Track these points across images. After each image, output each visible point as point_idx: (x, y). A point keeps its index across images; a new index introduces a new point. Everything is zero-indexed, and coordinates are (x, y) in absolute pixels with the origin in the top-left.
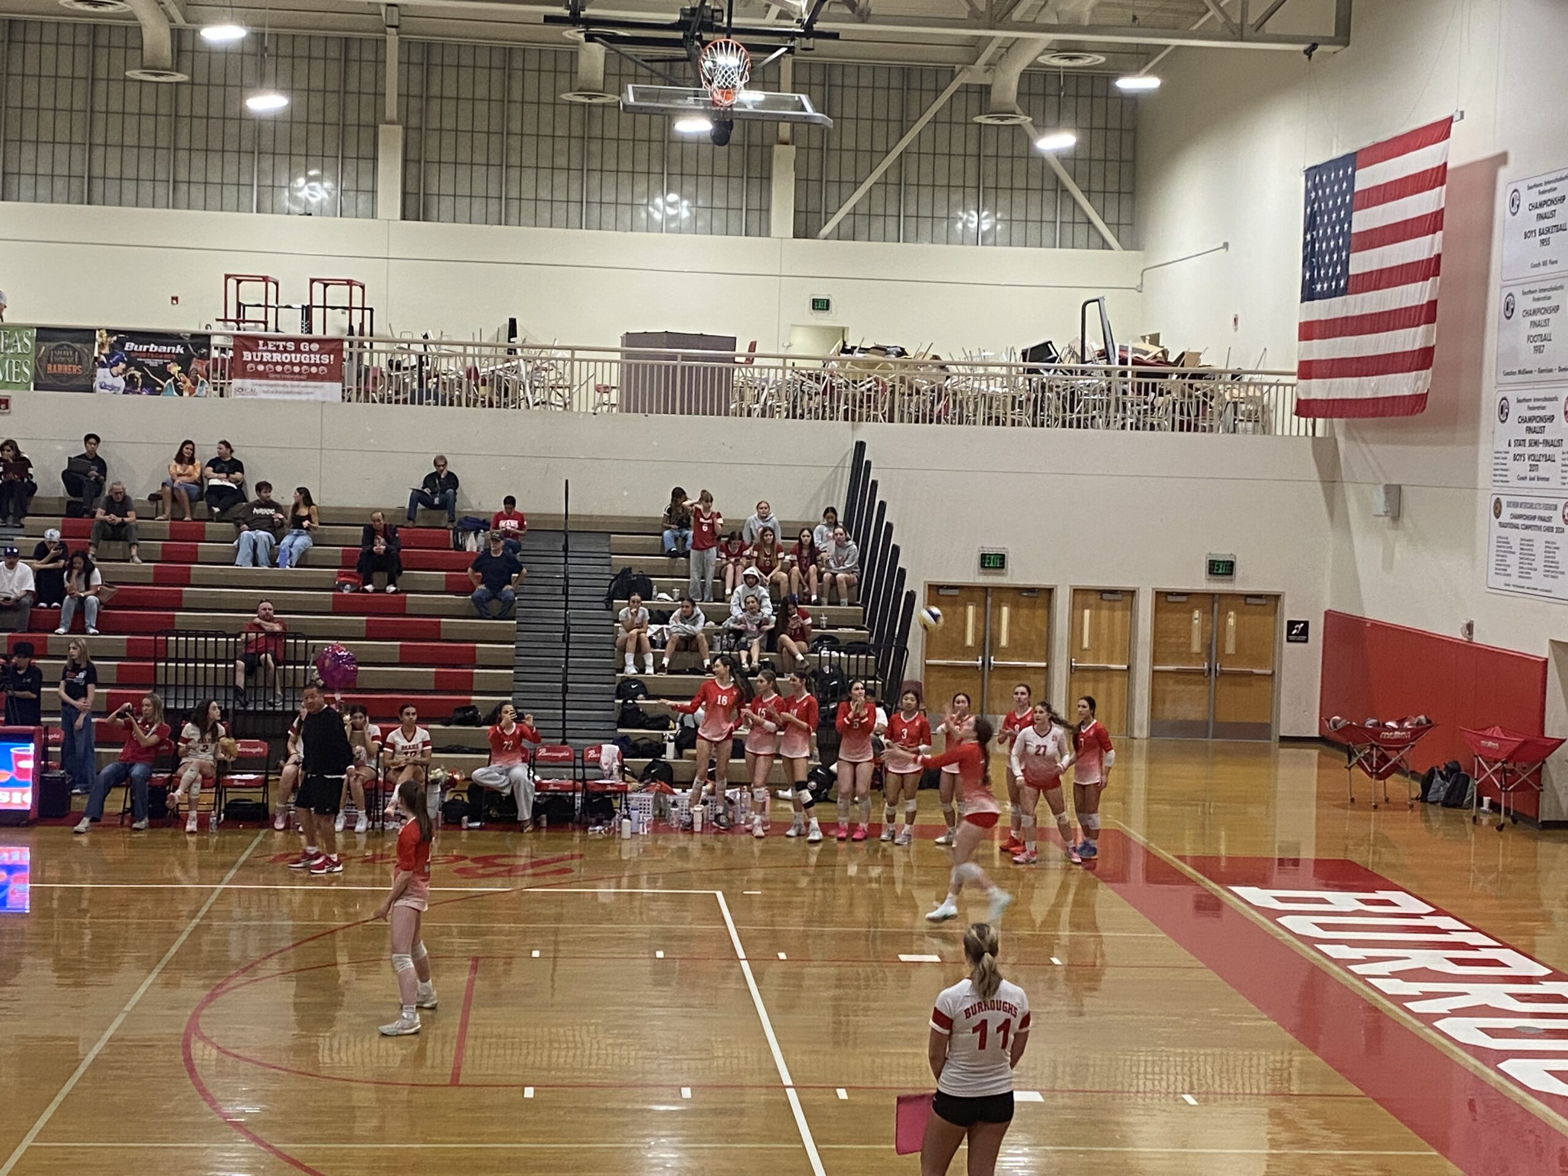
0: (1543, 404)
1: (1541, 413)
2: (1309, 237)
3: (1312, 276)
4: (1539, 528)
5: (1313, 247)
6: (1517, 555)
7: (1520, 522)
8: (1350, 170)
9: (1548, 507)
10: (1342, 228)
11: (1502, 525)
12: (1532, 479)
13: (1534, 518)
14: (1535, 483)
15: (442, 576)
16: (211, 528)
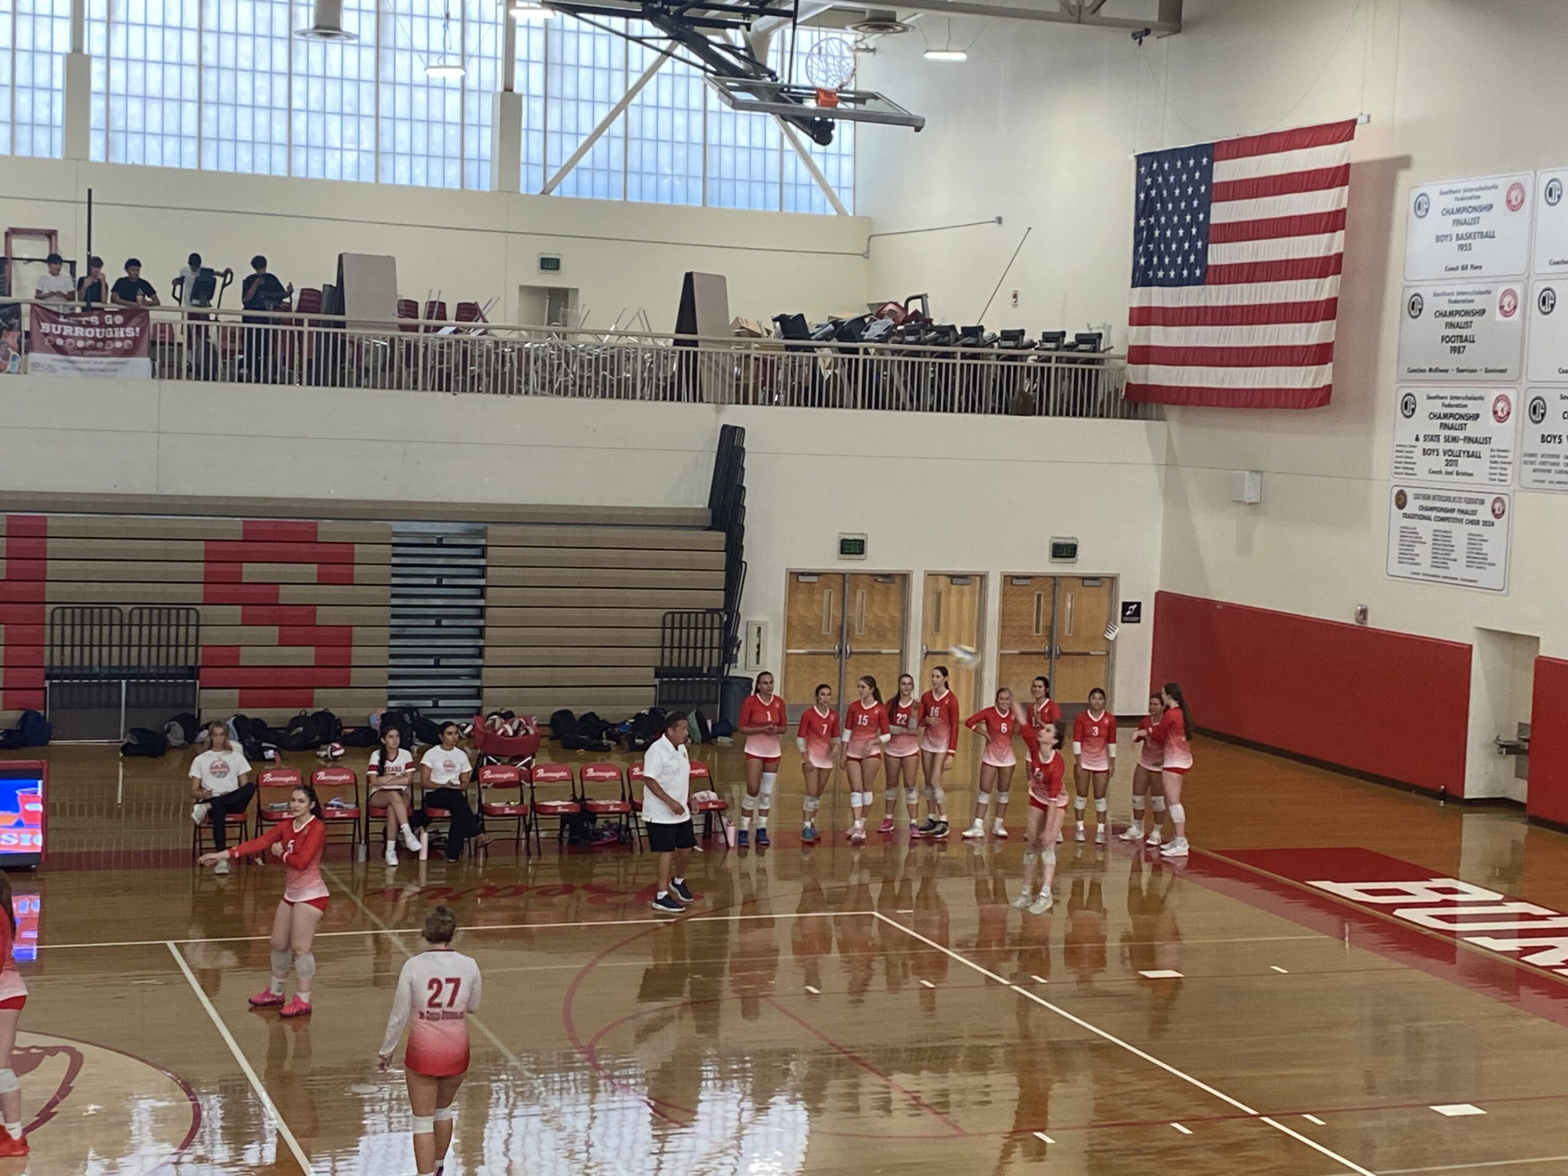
0: (1464, 402)
1: (1462, 411)
2: (1142, 222)
3: (1149, 262)
4: (1461, 521)
5: (1151, 234)
6: (1429, 546)
7: (1433, 514)
8: (1205, 160)
9: (1470, 501)
10: (1195, 218)
11: (1405, 515)
12: (1447, 473)
13: (1453, 511)
14: (1454, 478)
15: (313, 569)
16: (55, 521)
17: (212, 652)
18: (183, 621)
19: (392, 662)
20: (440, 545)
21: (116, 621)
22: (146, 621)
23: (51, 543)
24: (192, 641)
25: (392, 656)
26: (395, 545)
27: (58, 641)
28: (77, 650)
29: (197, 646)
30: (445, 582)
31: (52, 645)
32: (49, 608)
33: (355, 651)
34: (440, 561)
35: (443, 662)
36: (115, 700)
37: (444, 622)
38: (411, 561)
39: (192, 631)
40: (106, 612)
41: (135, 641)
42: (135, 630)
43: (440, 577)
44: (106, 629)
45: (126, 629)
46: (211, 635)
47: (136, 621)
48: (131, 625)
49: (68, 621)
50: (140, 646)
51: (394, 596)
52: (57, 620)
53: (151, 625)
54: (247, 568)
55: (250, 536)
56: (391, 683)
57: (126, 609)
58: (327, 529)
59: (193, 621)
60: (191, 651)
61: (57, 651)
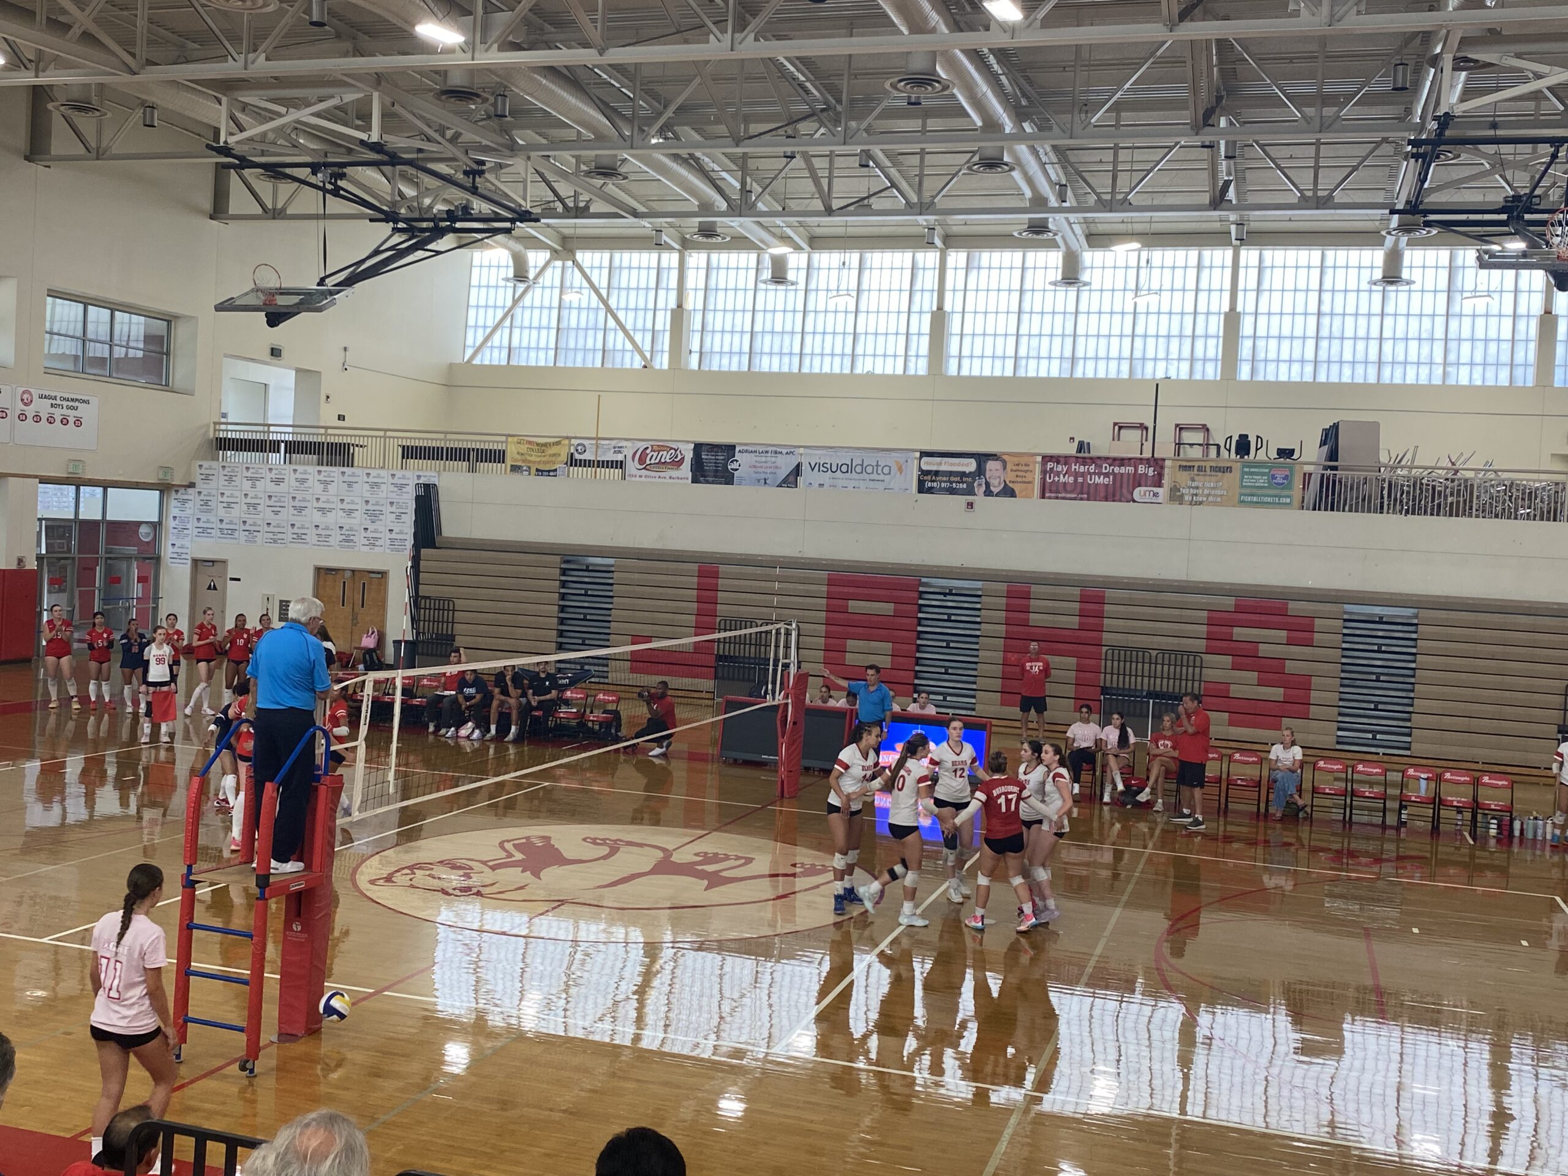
15: (1284, 633)
16: (1109, 593)
17: (1211, 686)
18: (1191, 664)
19: (1341, 703)
20: (1381, 622)
21: (1147, 660)
22: (1166, 662)
23: (1107, 607)
24: (1197, 677)
25: (1341, 700)
26: (1345, 620)
27: (1109, 670)
28: (1121, 677)
29: (1200, 681)
30: (1383, 648)
31: (1105, 673)
32: (1104, 649)
33: (1313, 694)
34: (1380, 634)
35: (1380, 707)
36: (1145, 711)
37: (1382, 678)
38: (1358, 632)
39: (1197, 670)
40: (1140, 654)
41: (1159, 674)
42: (1159, 667)
43: (1380, 645)
44: (1140, 665)
45: (1153, 666)
46: (1210, 674)
47: (1160, 661)
48: (1156, 664)
49: (1116, 658)
50: (1162, 678)
51: (1343, 657)
52: (1110, 657)
53: (1169, 665)
54: (1236, 630)
55: (1239, 609)
56: (1340, 719)
57: (1154, 653)
58: (1294, 607)
59: (1198, 664)
60: (1196, 684)
61: (1108, 677)
